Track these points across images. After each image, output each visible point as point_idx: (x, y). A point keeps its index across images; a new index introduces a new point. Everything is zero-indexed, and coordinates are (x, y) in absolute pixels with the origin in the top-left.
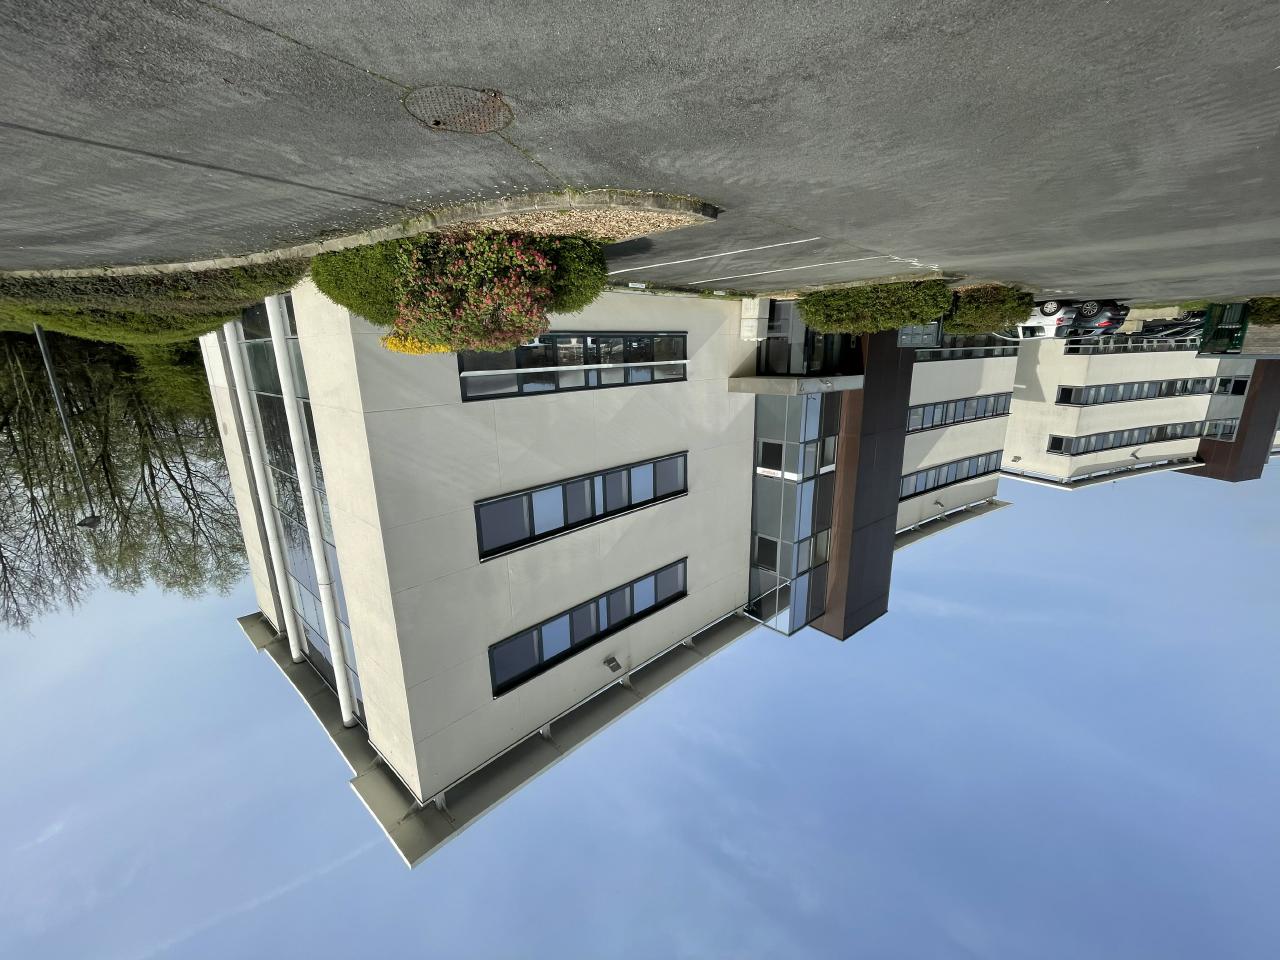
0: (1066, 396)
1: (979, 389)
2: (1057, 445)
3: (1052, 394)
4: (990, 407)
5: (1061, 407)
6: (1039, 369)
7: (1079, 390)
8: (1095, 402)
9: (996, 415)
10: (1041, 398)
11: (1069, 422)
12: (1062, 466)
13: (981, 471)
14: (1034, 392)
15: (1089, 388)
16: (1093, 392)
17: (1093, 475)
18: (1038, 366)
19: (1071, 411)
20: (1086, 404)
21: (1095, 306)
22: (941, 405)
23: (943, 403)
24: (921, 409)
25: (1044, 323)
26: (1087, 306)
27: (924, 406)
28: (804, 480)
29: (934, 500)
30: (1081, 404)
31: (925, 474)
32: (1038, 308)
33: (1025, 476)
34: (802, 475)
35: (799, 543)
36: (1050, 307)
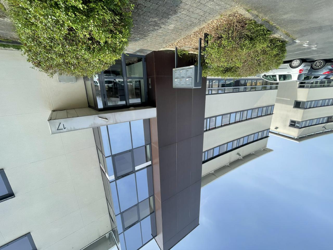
2: (293, 124)
4: (264, 111)
5: (296, 109)
7: (304, 103)
8: (310, 108)
9: (267, 115)
11: (299, 115)
12: (294, 132)
15: (308, 102)
19: (300, 111)
20: (306, 108)
21: (322, 63)
22: (240, 113)
23: (241, 111)
24: (229, 115)
25: (292, 73)
26: (317, 63)
27: (230, 113)
28: (117, 178)
29: (237, 153)
30: (304, 108)
31: (232, 142)
32: (288, 64)
33: (280, 135)
34: (114, 176)
35: (121, 213)
36: (295, 63)
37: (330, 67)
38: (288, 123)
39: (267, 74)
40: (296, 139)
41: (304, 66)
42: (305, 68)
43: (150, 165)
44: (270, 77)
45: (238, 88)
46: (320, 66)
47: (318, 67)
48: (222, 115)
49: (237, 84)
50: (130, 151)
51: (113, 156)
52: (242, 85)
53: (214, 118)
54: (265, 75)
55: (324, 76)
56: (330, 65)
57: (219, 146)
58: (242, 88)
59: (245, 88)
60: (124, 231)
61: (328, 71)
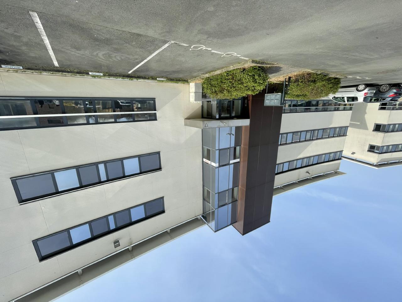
0: (378, 128)
1: (331, 124)
2: (372, 149)
3: (371, 127)
4: (337, 132)
5: (375, 133)
6: (366, 116)
7: (384, 126)
8: (393, 131)
9: (339, 136)
10: (366, 128)
11: (379, 139)
12: (374, 158)
13: (331, 159)
14: (363, 126)
15: (389, 125)
16: (391, 127)
17: (389, 162)
18: (366, 115)
19: (380, 135)
20: (388, 132)
21: (388, 87)
22: (310, 132)
23: (311, 130)
24: (299, 133)
25: (358, 95)
26: (383, 87)
27: (301, 132)
28: (220, 166)
29: (306, 171)
30: (385, 132)
31: (301, 160)
32: (355, 88)
33: (357, 161)
34: (218, 164)
35: (219, 193)
36: (361, 87)
37: (395, 91)
38: (367, 148)
39: (336, 96)
40: (376, 166)
41: (369, 90)
42: (370, 92)
43: (239, 162)
44: (340, 99)
45: (309, 108)
46: (386, 89)
47: (385, 90)
48: (293, 133)
49: (309, 104)
50: (228, 148)
51: (220, 150)
52: (313, 106)
53: (285, 135)
54: (334, 97)
55: (390, 99)
56: (394, 89)
57: (289, 162)
58: (313, 108)
59: (317, 108)
60: (218, 208)
61: (393, 94)
